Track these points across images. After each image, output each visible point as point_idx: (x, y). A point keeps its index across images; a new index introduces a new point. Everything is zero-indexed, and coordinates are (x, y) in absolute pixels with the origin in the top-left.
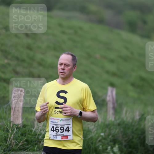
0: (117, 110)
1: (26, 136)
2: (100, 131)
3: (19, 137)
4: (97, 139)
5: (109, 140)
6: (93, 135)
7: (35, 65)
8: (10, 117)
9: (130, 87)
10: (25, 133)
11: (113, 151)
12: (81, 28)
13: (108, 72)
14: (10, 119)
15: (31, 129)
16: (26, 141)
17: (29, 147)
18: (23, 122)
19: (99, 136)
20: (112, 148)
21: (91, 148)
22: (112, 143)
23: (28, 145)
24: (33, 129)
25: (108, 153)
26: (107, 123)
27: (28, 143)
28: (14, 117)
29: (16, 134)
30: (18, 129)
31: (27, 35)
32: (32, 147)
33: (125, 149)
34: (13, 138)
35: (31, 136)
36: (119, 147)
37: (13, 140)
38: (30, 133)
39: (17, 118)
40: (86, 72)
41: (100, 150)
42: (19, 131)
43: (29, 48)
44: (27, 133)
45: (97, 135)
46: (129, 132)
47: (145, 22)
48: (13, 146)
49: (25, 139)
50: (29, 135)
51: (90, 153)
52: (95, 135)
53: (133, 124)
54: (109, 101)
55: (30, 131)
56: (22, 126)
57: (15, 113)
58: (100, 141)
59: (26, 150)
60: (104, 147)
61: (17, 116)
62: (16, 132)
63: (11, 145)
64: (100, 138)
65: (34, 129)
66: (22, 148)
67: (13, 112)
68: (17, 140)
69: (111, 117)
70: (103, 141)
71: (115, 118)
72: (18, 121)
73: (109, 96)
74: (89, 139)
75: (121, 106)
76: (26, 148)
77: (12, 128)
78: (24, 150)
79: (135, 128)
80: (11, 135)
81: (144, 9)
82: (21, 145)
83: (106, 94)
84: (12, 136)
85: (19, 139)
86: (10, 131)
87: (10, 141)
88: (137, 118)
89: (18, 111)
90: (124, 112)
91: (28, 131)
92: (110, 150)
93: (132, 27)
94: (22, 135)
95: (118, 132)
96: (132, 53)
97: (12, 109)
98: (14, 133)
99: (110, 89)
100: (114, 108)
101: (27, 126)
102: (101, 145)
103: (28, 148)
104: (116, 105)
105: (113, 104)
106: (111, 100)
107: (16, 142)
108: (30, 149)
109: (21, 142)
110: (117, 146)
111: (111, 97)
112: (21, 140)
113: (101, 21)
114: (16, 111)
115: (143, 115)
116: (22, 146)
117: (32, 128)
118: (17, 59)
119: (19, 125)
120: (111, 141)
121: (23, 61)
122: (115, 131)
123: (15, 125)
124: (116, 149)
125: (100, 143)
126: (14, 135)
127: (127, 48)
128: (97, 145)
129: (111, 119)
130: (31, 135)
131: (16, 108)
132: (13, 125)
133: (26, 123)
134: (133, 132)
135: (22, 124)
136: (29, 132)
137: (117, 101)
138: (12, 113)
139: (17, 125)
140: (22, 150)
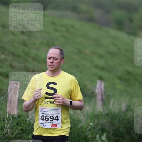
0: (105, 102)
1: (21, 126)
2: (89, 121)
3: (14, 126)
4: (86, 128)
5: (98, 129)
6: (83, 124)
7: (30, 60)
8: (7, 108)
9: (117, 81)
10: (20, 123)
11: (101, 140)
12: (72, 26)
13: (97, 67)
14: (7, 110)
15: (25, 119)
16: (21, 130)
18: (18, 113)
19: (89, 125)
20: (100, 136)
21: (81, 137)
22: (100, 132)
23: (22, 134)
24: (27, 119)
25: (96, 141)
26: (96, 113)
27: (23, 132)
28: (10, 108)
29: (12, 123)
30: (14, 119)
31: (23, 32)
32: (26, 135)
33: (112, 138)
34: (9, 127)
36: (107, 136)
37: (9, 129)
38: (25, 123)
39: (13, 109)
40: (77, 67)
41: (89, 138)
42: (15, 121)
43: (25, 44)
44: (22, 123)
45: (86, 125)
46: (116, 121)
47: (131, 21)
48: (9, 135)
49: (20, 129)
50: (23, 125)
51: (80, 141)
52: (85, 125)
53: (120, 114)
54: (98, 93)
55: (24, 121)
56: (17, 116)
57: (11, 105)
58: (89, 130)
59: (21, 139)
60: (93, 136)
61: (13, 107)
62: (12, 122)
63: (7, 134)
64: (89, 128)
65: (28, 119)
66: (17, 136)
67: (9, 103)
68: (12, 129)
69: (99, 108)
70: (92, 130)
71: (103, 109)
72: (14, 111)
73: (98, 89)
74: (79, 128)
75: (109, 97)
76: (21, 136)
77: (8, 118)
78: (19, 138)
79: (121, 118)
81: (130, 9)
82: (16, 134)
83: (95, 87)
84: (8, 125)
85: (14, 128)
86: (7, 121)
87: (6, 130)
88: (124, 108)
89: (14, 102)
90: (112, 103)
91: (23, 121)
92: (98, 139)
93: (120, 25)
94: (17, 124)
95: (106, 122)
96: (119, 49)
97: (9, 100)
98: (10, 122)
99: (98, 82)
100: (102, 100)
101: (22, 116)
102: (90, 133)
103: (23, 137)
104: (104, 97)
105: (102, 96)
106: (100, 92)
107: (12, 131)
108: (24, 138)
109: (17, 131)
110: (105, 135)
111: (100, 90)
112: (16, 129)
113: (91, 20)
114: (12, 103)
115: (129, 106)
116: (17, 135)
117: (26, 118)
118: (14, 54)
119: (15, 115)
120: (99, 131)
121: (19, 56)
122: (103, 121)
123: (11, 115)
124: (104, 138)
125: (89, 132)
126: (10, 124)
127: (114, 45)
128: (87, 134)
129: (99, 110)
130: (26, 125)
131: (12, 100)
132: (9, 115)
133: (21, 114)
134: (119, 122)
135: (17, 115)
137: (105, 93)
138: (8, 105)
139: (13, 115)
140: (18, 139)
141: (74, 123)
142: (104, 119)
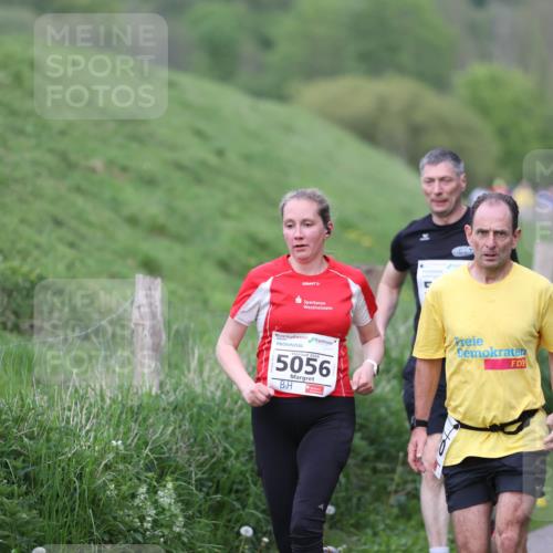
2: (107, 432)
6: (83, 445)
13: (133, 221)
33: (200, 496)
36: (176, 489)
58: (107, 467)
64: (110, 457)
70: (121, 467)
71: (161, 385)
90: (194, 364)
92: (145, 500)
96: (220, 153)
102: (112, 481)
110: (170, 485)
111: (145, 310)
120: (148, 468)
122: (162, 432)
124: (166, 496)
125: (108, 476)
129: (145, 389)
141: (48, 440)
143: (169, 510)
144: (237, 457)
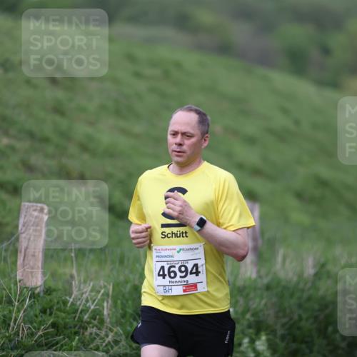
0: (263, 255)
1: (53, 315)
3: (36, 316)
5: (245, 323)
7: (73, 149)
8: (16, 271)
9: (292, 202)
10: (51, 308)
11: (254, 350)
12: (178, 65)
13: (241, 166)
14: (16, 276)
15: (63, 298)
16: (54, 325)
17: (60, 340)
18: (45, 282)
20: (252, 341)
22: (252, 331)
23: (57, 335)
24: (68, 298)
25: (243, 352)
26: (240, 283)
27: (58, 330)
28: (24, 270)
29: (29, 309)
30: (34, 298)
31: (53, 81)
32: (67, 339)
33: (282, 345)
34: (24, 319)
35: (63, 315)
36: (268, 340)
37: (23, 324)
38: (62, 307)
39: (32, 272)
42: (36, 302)
43: (58, 110)
44: (55, 308)
47: (326, 51)
48: (22, 338)
49: (50, 322)
50: (58, 313)
53: (301, 286)
55: (61, 302)
56: (43, 291)
57: (26, 262)
59: (54, 348)
61: (32, 268)
62: (31, 306)
63: (19, 335)
65: (70, 298)
66: (44, 342)
67: (22, 258)
68: (31, 323)
69: (249, 270)
71: (258, 272)
72: (34, 279)
75: (272, 244)
76: (55, 342)
77: (19, 295)
78: (49, 346)
79: (305, 295)
80: (19, 311)
81: (324, 21)
82: (41, 336)
84: (21, 314)
85: (35, 322)
86: (16, 304)
87: (15, 327)
88: (310, 271)
89: (34, 256)
90: (280, 259)
91: (58, 303)
92: (247, 348)
93: (297, 62)
94: (44, 311)
95: (266, 305)
96: (297, 122)
97: (21, 252)
98: (25, 306)
100: (256, 250)
101: (54, 290)
103: (57, 343)
104: (260, 242)
105: (255, 239)
107: (29, 328)
108: (62, 346)
109: (43, 327)
110: (264, 338)
112: (41, 323)
113: (224, 49)
114: (30, 257)
115: (323, 266)
116: (43, 338)
117: (66, 295)
118: (31, 135)
119: (36, 288)
120: (249, 327)
121: (46, 140)
122: (258, 303)
123: (27, 288)
124: (261, 345)
126: (24, 312)
127: (285, 111)
129: (248, 274)
130: (64, 313)
131: (28, 250)
132: (23, 289)
133: (52, 284)
134: (300, 306)
135: (43, 286)
136: (59, 306)
137: (262, 233)
138: (20, 262)
139: (31, 289)
140: (45, 348)
142: (262, 298)
143: (263, 354)
144: (307, 320)
